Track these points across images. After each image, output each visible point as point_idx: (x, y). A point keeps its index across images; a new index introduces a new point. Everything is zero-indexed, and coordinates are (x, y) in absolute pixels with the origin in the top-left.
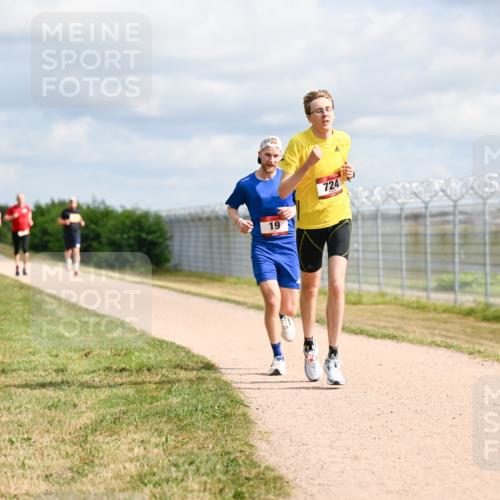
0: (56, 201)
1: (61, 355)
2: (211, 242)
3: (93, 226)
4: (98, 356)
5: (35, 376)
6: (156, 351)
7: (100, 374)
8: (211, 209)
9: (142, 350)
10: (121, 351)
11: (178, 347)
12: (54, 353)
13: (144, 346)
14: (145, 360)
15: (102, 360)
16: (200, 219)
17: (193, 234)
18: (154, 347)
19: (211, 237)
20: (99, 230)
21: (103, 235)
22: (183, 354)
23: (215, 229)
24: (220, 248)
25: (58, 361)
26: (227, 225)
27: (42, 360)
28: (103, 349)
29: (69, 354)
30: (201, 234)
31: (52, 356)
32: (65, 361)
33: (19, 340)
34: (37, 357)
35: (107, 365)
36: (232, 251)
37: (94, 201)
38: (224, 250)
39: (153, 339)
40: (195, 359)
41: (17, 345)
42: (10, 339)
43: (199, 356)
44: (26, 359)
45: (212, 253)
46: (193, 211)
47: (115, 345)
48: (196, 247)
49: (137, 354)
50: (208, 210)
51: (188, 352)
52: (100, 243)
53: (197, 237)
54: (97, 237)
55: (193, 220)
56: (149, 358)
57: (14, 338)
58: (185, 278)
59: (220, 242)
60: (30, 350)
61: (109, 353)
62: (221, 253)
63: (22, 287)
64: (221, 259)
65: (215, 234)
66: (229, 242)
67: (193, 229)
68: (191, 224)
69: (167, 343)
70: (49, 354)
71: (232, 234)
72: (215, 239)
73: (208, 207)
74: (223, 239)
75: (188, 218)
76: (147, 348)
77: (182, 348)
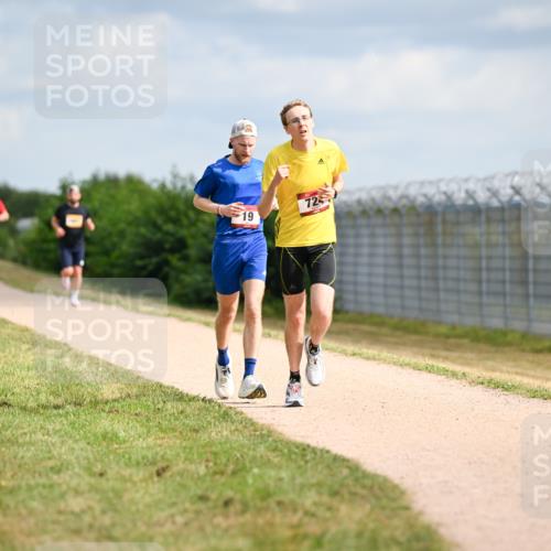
0: (102, 177)
1: (110, 474)
2: (400, 256)
3: (169, 227)
4: (181, 474)
5: (60, 512)
6: (293, 465)
7: (186, 511)
8: (399, 193)
9: (267, 463)
10: (226, 465)
11: (336, 458)
12: (98, 468)
13: (271, 455)
14: (272, 483)
15: (190, 483)
16: (379, 211)
17: (366, 241)
18: (290, 458)
19: (400, 246)
20: (184, 232)
21: (190, 241)
22: (345, 472)
23: (407, 230)
24: (418, 267)
25: (104, 484)
26: (431, 224)
27: (74, 483)
28: (192, 462)
29: (126, 472)
30: (381, 241)
31: (92, 474)
32: (118, 485)
33: (31, 443)
34: (65, 476)
35: (199, 492)
36: (441, 273)
37: (175, 176)
38: (423, 273)
39: (288, 443)
40: (368, 482)
41: (27, 454)
42: (13, 442)
43: (374, 477)
44: (43, 480)
45: (402, 277)
46: (364, 196)
47: (215, 454)
48: (371, 265)
49: (256, 470)
50: (393, 194)
51: (354, 468)
52: (185, 258)
53: (373, 245)
54: (180, 245)
55: (364, 213)
56: (281, 479)
57: (21, 441)
58: (351, 326)
59: (418, 256)
60: (51, 463)
61: (202, 470)
62: (419, 278)
63: (35, 341)
64: (419, 288)
65: (407, 241)
66: (435, 256)
67: (365, 231)
68: (362, 221)
69: (314, 450)
70: (89, 470)
71: (440, 240)
72: (406, 251)
73: (396, 188)
74: (423, 251)
75: (357, 209)
76: (276, 460)
77: (344, 460)
